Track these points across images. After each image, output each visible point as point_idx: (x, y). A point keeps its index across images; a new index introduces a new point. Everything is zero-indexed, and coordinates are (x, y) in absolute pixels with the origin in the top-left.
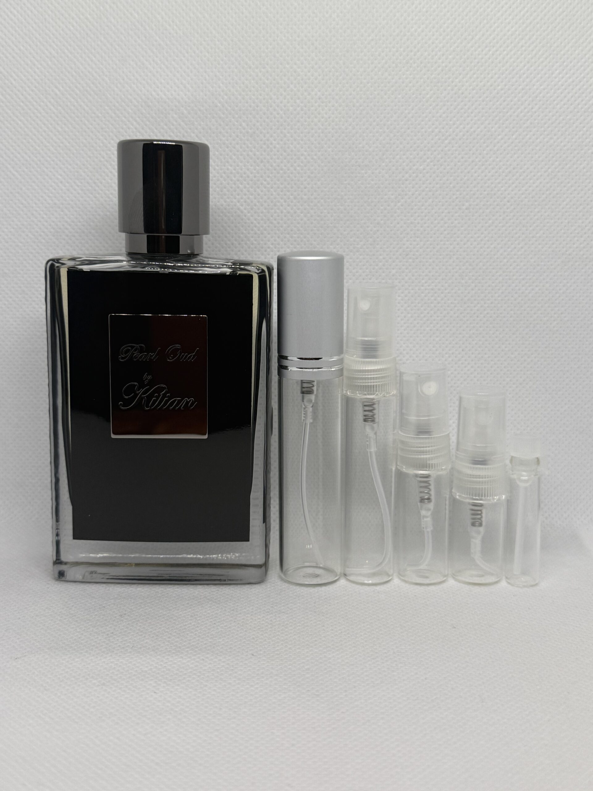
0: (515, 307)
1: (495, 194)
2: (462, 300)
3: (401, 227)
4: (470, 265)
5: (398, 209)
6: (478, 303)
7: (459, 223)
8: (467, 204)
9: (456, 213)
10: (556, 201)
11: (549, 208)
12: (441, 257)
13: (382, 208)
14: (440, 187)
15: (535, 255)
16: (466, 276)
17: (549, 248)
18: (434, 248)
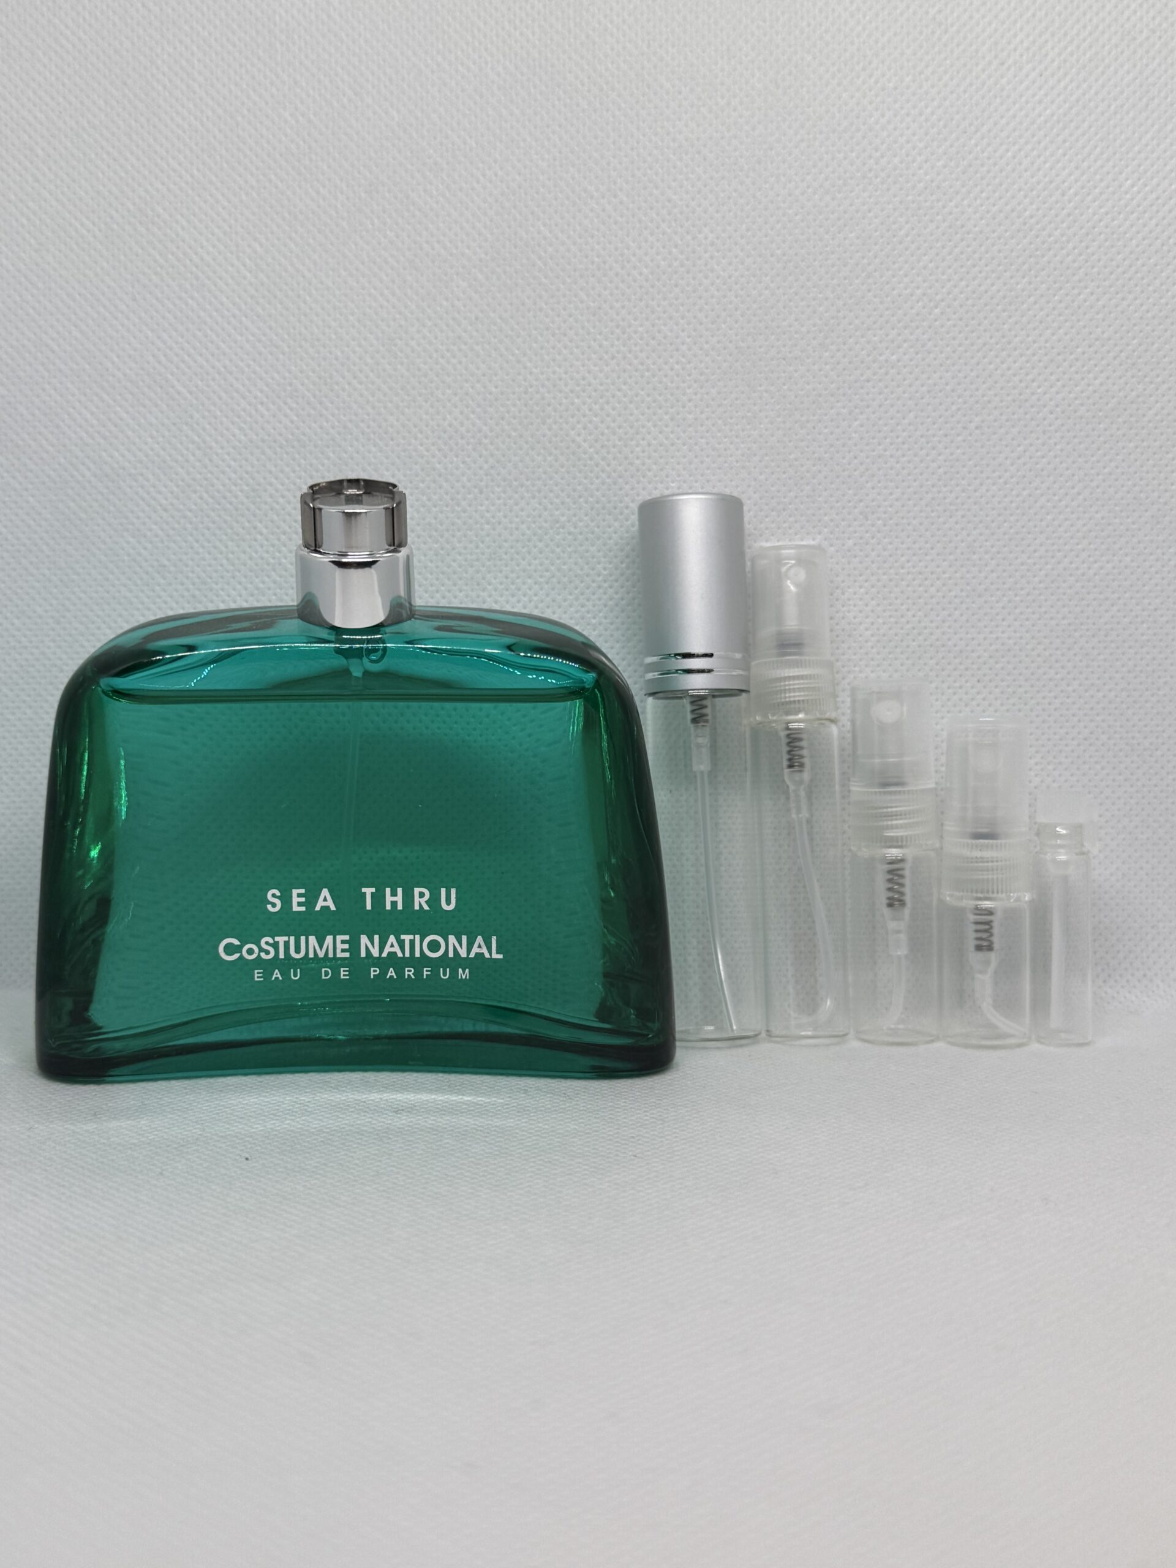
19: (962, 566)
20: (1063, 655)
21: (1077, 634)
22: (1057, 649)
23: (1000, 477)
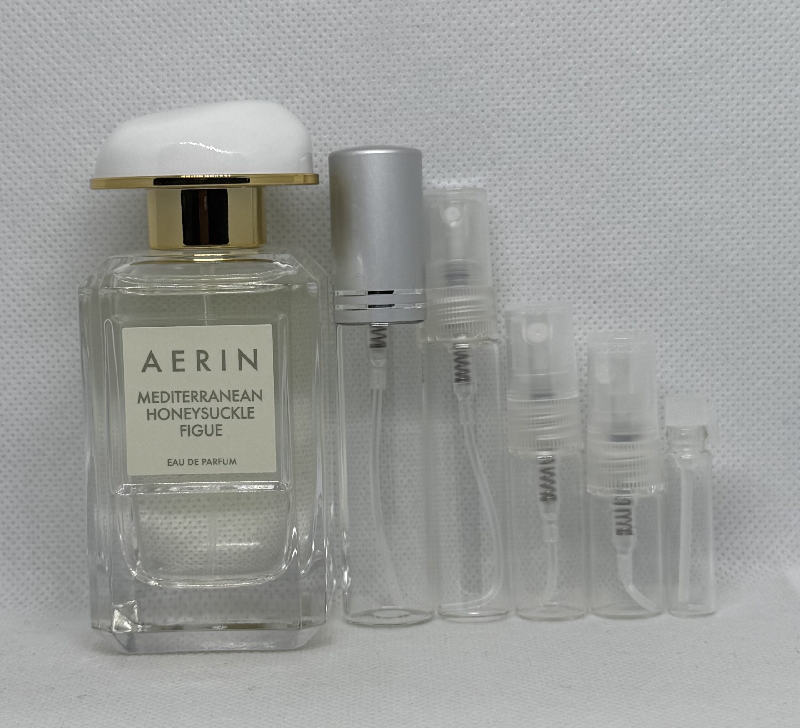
0: (670, 231)
1: (627, 60)
2: (588, 224)
3: (488, 116)
4: (597, 170)
5: (482, 89)
6: (614, 228)
7: (576, 107)
8: (585, 77)
9: (570, 91)
10: (722, 67)
11: (711, 78)
12: (551, 159)
13: (456, 88)
14: (544, 54)
15: (696, 150)
16: (593, 187)
17: (717, 138)
18: (540, 146)
19: (577, 203)
20: (666, 279)
21: (677, 261)
22: (660, 273)
23: (607, 127)
